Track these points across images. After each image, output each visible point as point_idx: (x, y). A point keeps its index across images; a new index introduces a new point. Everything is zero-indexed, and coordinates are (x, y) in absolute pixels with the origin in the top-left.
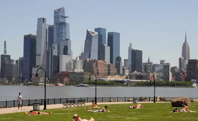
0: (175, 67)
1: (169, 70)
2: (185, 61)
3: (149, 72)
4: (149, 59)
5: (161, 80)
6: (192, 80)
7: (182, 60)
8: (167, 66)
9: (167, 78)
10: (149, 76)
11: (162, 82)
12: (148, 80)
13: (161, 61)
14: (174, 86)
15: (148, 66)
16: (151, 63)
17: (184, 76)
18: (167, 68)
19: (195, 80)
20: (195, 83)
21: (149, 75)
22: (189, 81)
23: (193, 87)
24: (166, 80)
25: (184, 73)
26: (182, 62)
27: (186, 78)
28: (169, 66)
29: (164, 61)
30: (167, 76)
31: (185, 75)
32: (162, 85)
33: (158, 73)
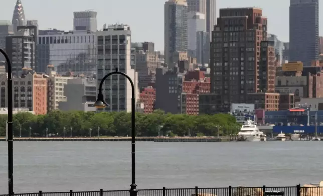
0: (146, 46)
1: (123, 60)
2: (195, 17)
3: (27, 66)
4: (17, 7)
5: (88, 108)
6: (235, 107)
7: (178, 13)
8: (115, 39)
9: (115, 100)
10: (30, 90)
11: (92, 118)
12: (23, 106)
13: (77, 16)
14: (157, 135)
15: (24, 38)
16: (32, 27)
17: (197, 88)
18: (115, 50)
19: (250, 108)
20: (249, 122)
21: (29, 83)
22: (219, 110)
23: (242, 139)
24: (108, 109)
25: (193, 75)
26: (178, 22)
27: (203, 99)
28: (123, 39)
29: (94, 14)
30: (115, 89)
31: (202, 81)
32: (95, 134)
33: (68, 75)
